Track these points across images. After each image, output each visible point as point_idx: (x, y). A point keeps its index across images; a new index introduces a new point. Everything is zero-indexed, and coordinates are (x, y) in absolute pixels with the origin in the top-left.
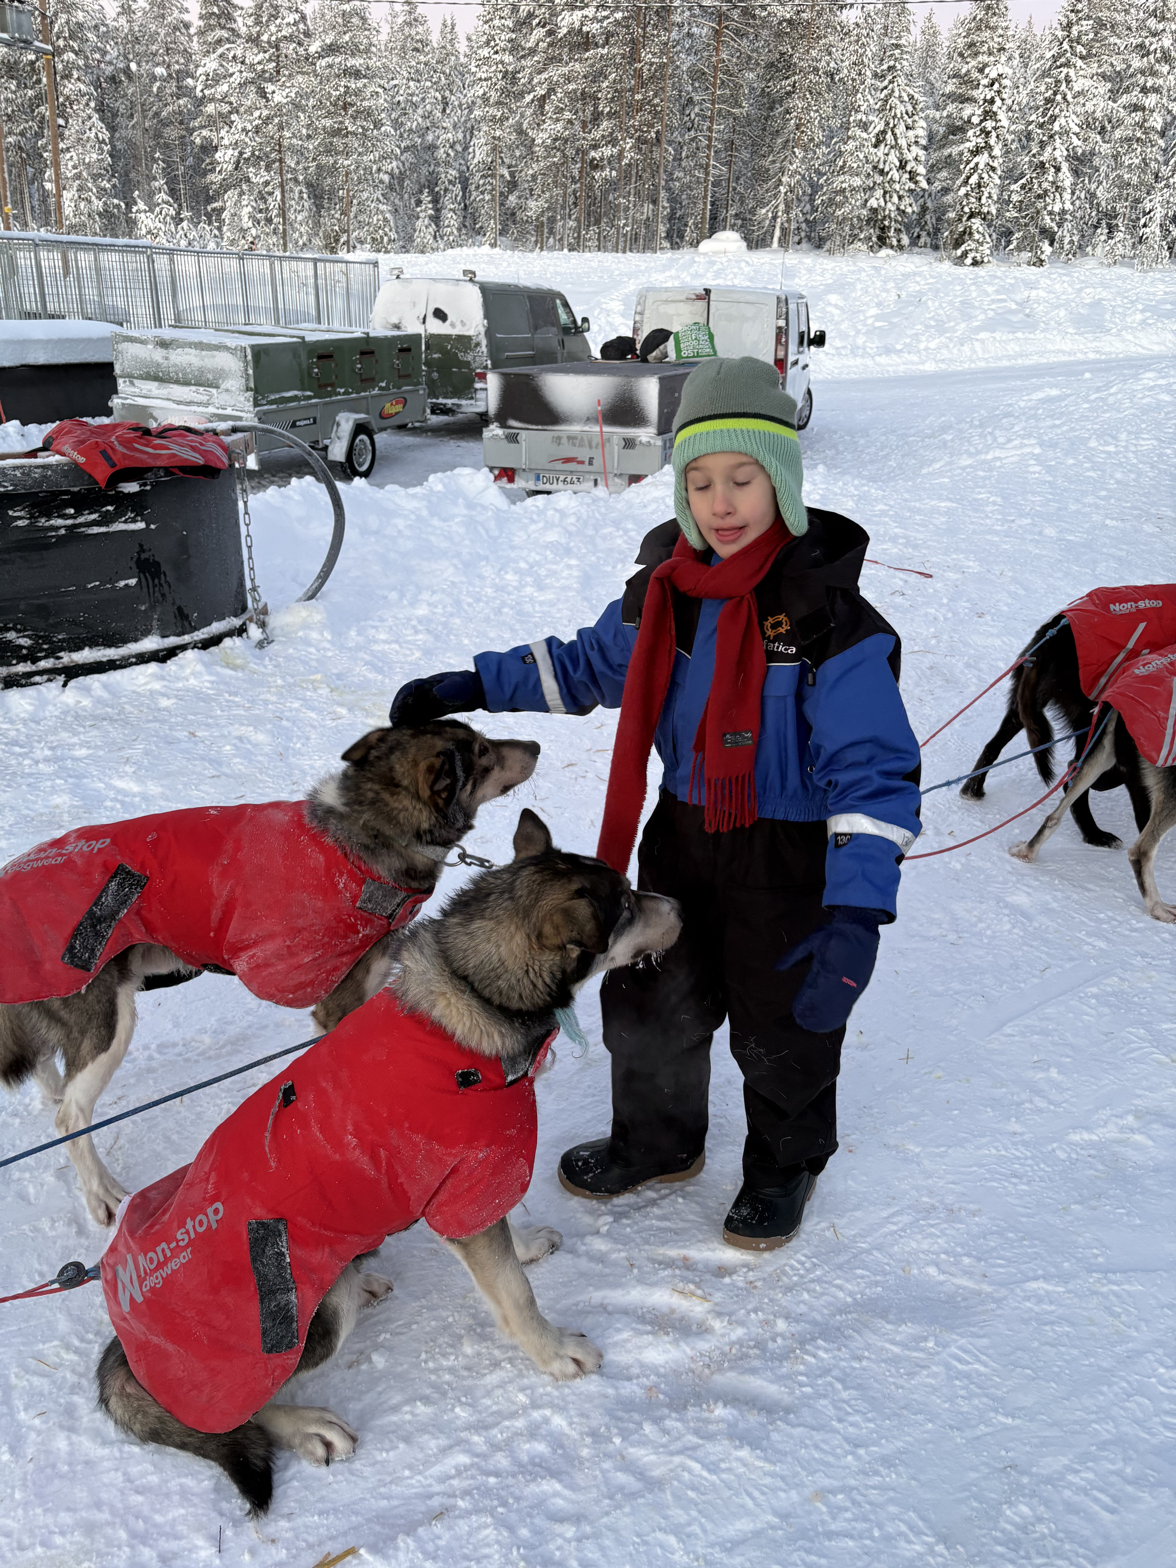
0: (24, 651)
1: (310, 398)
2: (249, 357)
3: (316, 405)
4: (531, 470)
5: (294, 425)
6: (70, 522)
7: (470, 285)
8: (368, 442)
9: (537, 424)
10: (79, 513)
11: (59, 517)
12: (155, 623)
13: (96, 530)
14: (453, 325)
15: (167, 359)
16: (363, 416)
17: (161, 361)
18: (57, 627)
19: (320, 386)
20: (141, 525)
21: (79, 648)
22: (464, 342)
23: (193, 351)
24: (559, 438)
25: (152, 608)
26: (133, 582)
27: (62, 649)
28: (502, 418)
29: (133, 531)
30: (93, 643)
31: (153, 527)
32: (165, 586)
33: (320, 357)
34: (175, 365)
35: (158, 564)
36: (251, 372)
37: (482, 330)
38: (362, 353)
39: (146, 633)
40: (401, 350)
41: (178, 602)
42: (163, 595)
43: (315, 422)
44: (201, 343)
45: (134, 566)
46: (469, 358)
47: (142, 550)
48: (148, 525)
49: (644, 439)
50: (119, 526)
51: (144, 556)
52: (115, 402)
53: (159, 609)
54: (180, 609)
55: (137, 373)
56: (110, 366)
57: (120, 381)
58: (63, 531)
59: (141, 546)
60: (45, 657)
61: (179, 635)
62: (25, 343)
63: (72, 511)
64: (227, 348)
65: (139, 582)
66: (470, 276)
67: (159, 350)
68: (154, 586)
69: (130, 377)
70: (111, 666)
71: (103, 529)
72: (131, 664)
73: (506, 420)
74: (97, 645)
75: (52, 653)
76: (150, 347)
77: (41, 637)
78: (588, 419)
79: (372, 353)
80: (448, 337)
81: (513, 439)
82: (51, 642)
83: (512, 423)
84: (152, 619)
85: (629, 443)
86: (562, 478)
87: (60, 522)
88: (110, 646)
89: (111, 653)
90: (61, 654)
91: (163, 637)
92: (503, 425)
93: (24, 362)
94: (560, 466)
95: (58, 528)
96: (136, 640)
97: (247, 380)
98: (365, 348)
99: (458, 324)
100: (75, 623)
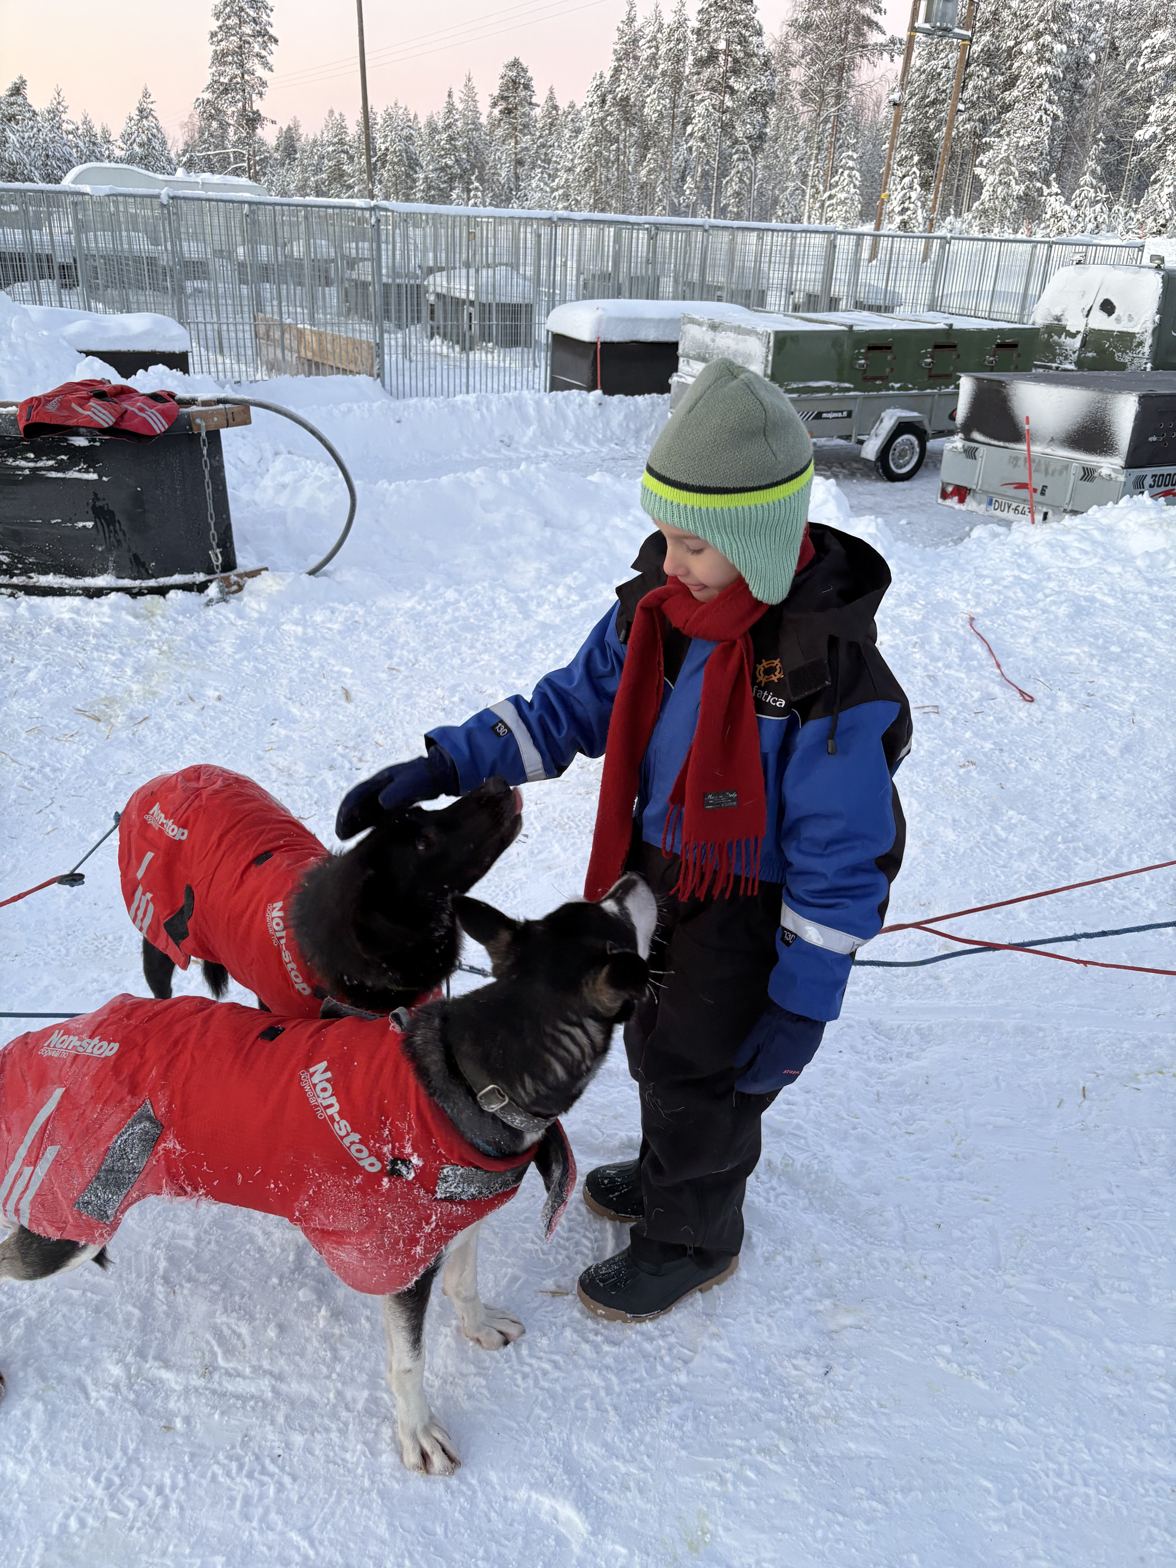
0: (5, 567)
1: (848, 390)
2: (771, 344)
3: (855, 398)
4: (985, 492)
5: (819, 416)
6: (32, 465)
7: (1152, 273)
8: (916, 443)
9: (999, 440)
10: (38, 458)
11: (23, 459)
12: (110, 564)
13: (54, 474)
14: (1118, 320)
15: (713, 341)
16: (915, 414)
17: (710, 343)
18: (28, 551)
19: (865, 379)
20: (93, 476)
21: (45, 573)
22: (1126, 340)
23: (732, 335)
24: (1017, 459)
25: (109, 550)
26: (90, 524)
27: (33, 571)
28: (967, 429)
29: (87, 481)
30: (57, 571)
31: (105, 479)
32: (120, 533)
33: (871, 348)
34: (718, 348)
35: (112, 513)
36: (770, 358)
37: (1150, 327)
38: (936, 347)
39: (103, 571)
40: (999, 346)
41: (134, 550)
42: (118, 541)
43: (850, 414)
44: (739, 327)
45: (91, 512)
46: (1127, 359)
47: (96, 498)
48: (100, 477)
49: (1105, 471)
50: (73, 474)
51: (98, 504)
52: (674, 380)
53: (115, 553)
54: (135, 556)
55: (692, 353)
56: (675, 345)
57: (681, 360)
58: (27, 472)
59: (95, 494)
60: (20, 575)
61: (135, 579)
62: (637, 321)
63: (32, 456)
64: (756, 333)
65: (95, 526)
66: (1158, 263)
67: (710, 332)
68: (110, 532)
69: (687, 356)
70: (60, 592)
71: (60, 475)
72: (79, 595)
73: (970, 431)
74: (60, 573)
75: (25, 572)
76: (704, 329)
77: (16, 557)
78: (1052, 440)
79: (955, 346)
80: (1108, 334)
81: (970, 453)
82: (23, 563)
83: (976, 436)
84: (108, 561)
85: (1088, 474)
86: (1014, 506)
87: (23, 463)
88: (70, 576)
89: (68, 582)
90: (32, 575)
91: (119, 577)
92: (968, 438)
93: (635, 338)
94: (1011, 491)
95: (23, 469)
96: (93, 576)
97: (766, 366)
98: (942, 341)
99: (1125, 319)
100: (41, 550)
